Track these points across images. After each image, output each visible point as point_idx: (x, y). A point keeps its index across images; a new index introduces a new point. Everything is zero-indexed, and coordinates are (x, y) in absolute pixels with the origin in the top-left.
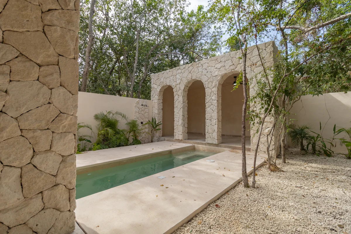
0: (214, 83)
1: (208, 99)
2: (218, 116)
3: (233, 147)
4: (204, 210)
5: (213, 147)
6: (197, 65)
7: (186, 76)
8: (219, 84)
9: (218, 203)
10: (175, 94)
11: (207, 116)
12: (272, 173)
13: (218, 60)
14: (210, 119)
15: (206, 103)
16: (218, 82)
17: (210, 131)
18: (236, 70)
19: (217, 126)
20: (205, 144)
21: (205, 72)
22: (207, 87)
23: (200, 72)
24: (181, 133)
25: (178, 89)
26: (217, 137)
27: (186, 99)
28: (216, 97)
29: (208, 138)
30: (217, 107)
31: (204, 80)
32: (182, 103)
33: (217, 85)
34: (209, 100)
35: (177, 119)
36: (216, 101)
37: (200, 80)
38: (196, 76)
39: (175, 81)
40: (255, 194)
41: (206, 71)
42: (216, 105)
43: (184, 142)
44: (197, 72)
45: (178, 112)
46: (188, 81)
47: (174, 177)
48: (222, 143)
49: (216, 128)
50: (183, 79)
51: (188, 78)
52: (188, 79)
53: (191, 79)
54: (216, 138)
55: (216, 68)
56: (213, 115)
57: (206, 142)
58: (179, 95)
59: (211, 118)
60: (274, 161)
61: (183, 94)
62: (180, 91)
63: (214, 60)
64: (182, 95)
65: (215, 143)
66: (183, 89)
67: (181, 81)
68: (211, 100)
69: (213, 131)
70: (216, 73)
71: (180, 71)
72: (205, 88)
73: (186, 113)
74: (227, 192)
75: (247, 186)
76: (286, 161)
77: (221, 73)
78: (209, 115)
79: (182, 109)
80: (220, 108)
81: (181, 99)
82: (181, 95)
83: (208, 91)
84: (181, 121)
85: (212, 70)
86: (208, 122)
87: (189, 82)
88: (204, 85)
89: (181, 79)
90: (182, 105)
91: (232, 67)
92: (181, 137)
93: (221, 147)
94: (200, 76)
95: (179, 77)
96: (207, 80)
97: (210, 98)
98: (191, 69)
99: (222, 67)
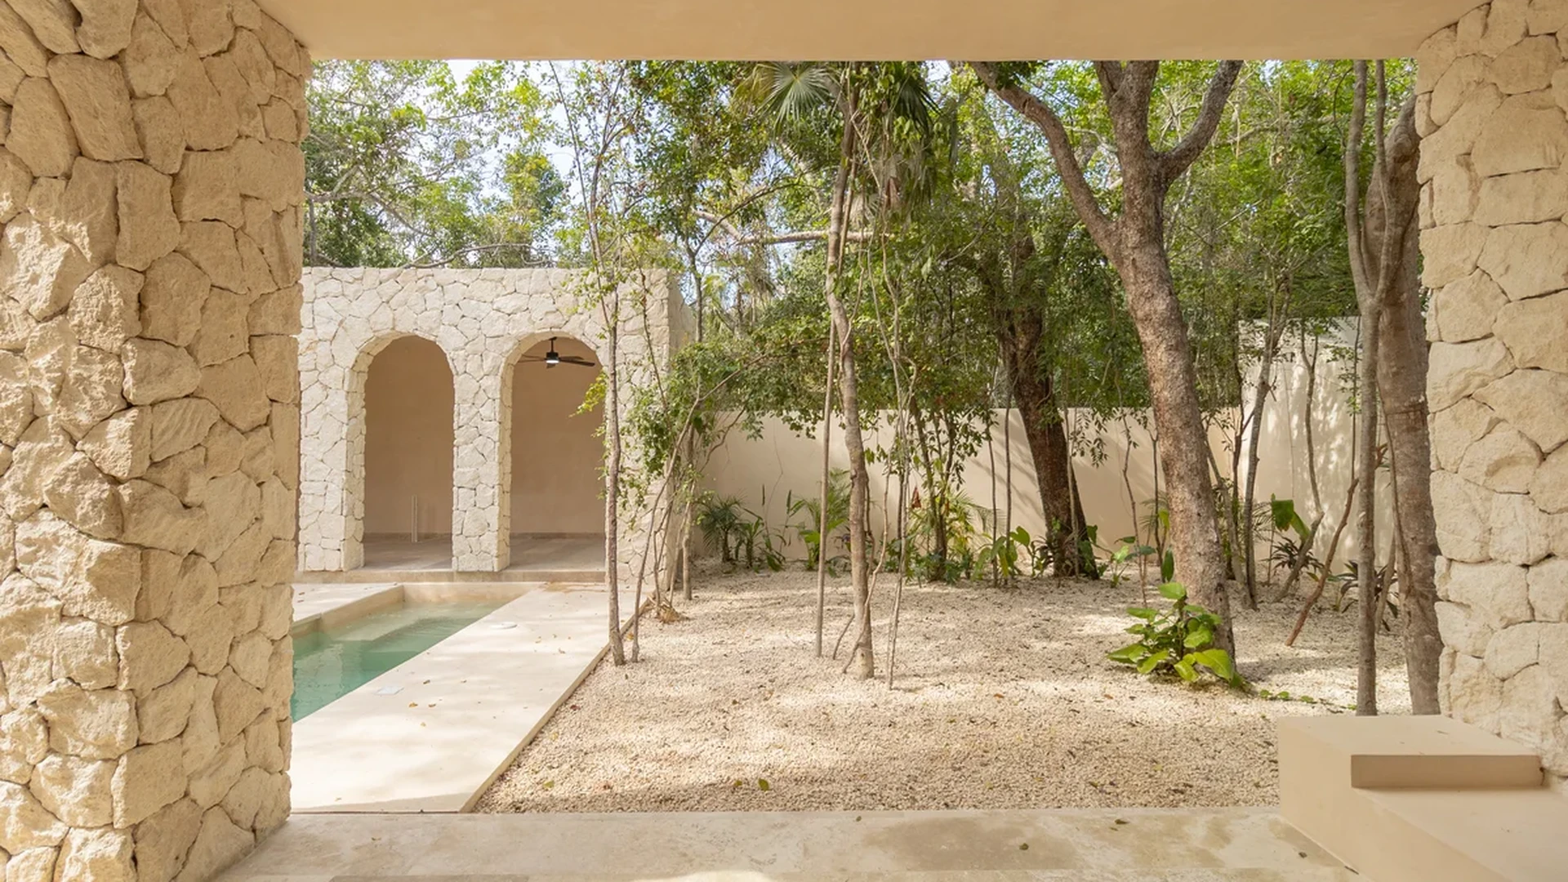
0: (489, 360)
1: (462, 414)
2: (503, 474)
3: (551, 575)
4: (551, 719)
5: (481, 584)
6: (421, 283)
7: (366, 315)
8: (508, 364)
9: (573, 702)
10: (306, 378)
11: (462, 473)
12: (666, 626)
13: (504, 283)
14: (469, 485)
15: (455, 426)
16: (504, 360)
17: (470, 528)
18: (565, 329)
19: (496, 509)
20: (450, 577)
21: (452, 315)
22: (460, 369)
23: (432, 309)
24: (336, 543)
25: (324, 360)
26: (498, 549)
27: (360, 402)
28: (497, 409)
29: (463, 553)
30: (498, 444)
31: (449, 342)
32: (346, 421)
33: (501, 370)
34: (470, 419)
35: (318, 487)
36: (495, 424)
37: (432, 338)
38: (416, 323)
39: (307, 323)
40: (641, 673)
41: (458, 312)
42: (496, 438)
43: (350, 581)
44: (418, 309)
45: (320, 457)
46: (379, 334)
47: (428, 681)
48: (512, 565)
49: (493, 516)
50: (350, 321)
51: (375, 323)
52: (378, 327)
53: (393, 329)
54: (495, 552)
55: (498, 310)
56: (482, 470)
57: (454, 568)
58: (326, 387)
59: (477, 482)
60: (669, 598)
61: (350, 386)
62: (336, 372)
63: (490, 280)
64: (346, 388)
65: (489, 569)
66: (352, 362)
67: (341, 331)
68: (477, 419)
69: (484, 529)
70: (499, 327)
71: (333, 286)
72: (454, 372)
73: (360, 459)
74: (582, 682)
75: (621, 661)
76: (693, 595)
77: (514, 331)
78: (466, 470)
79: (343, 446)
80: (508, 447)
81: (339, 403)
82: (339, 386)
83: (462, 386)
84: (336, 496)
85: (483, 314)
86: (461, 498)
87: (378, 338)
88: (450, 361)
89: (341, 322)
90: (345, 429)
91: (553, 319)
92: (334, 561)
93: (509, 579)
94: (434, 326)
95: (333, 313)
96: (462, 345)
97: (474, 410)
98: (391, 292)
99: (519, 309)
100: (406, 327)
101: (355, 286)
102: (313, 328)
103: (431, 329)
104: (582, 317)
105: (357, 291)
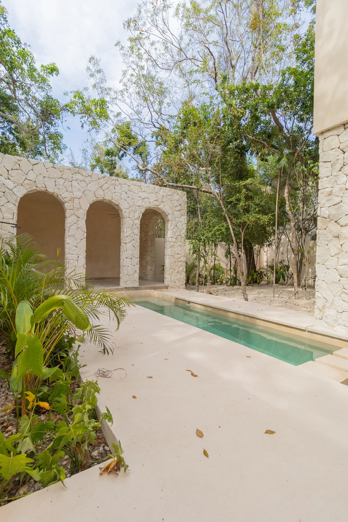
0: (137, 214)
6: (113, 182)
7: (94, 190)
10: (68, 213)
13: (141, 187)
14: (130, 257)
17: (130, 272)
18: (160, 207)
19: (138, 266)
20: (122, 289)
21: (124, 196)
22: (128, 216)
23: (118, 193)
25: (77, 206)
28: (139, 231)
29: (128, 281)
31: (124, 206)
32: (85, 231)
34: (130, 234)
35: (75, 257)
36: (138, 236)
37: (118, 204)
38: (112, 197)
39: (70, 189)
41: (126, 196)
42: (138, 241)
44: (113, 191)
49: (137, 268)
50: (87, 192)
51: (97, 194)
52: (98, 196)
53: (104, 198)
54: (138, 280)
55: (140, 197)
56: (134, 252)
58: (77, 217)
59: (132, 256)
62: (82, 212)
63: (137, 186)
64: (85, 218)
65: (136, 286)
66: (87, 208)
67: (83, 195)
68: (133, 234)
69: (134, 273)
70: (139, 203)
71: (79, 177)
72: (125, 217)
77: (145, 205)
78: (130, 252)
81: (82, 223)
82: (83, 217)
83: (128, 222)
84: (83, 260)
85: (135, 198)
88: (124, 213)
89: (84, 192)
91: (156, 203)
94: (119, 199)
95: (80, 187)
96: (128, 207)
97: (132, 231)
98: (103, 183)
99: (146, 198)
100: (108, 197)
101: (89, 178)
102: (72, 192)
103: (118, 200)
104: (165, 204)
105: (89, 181)
